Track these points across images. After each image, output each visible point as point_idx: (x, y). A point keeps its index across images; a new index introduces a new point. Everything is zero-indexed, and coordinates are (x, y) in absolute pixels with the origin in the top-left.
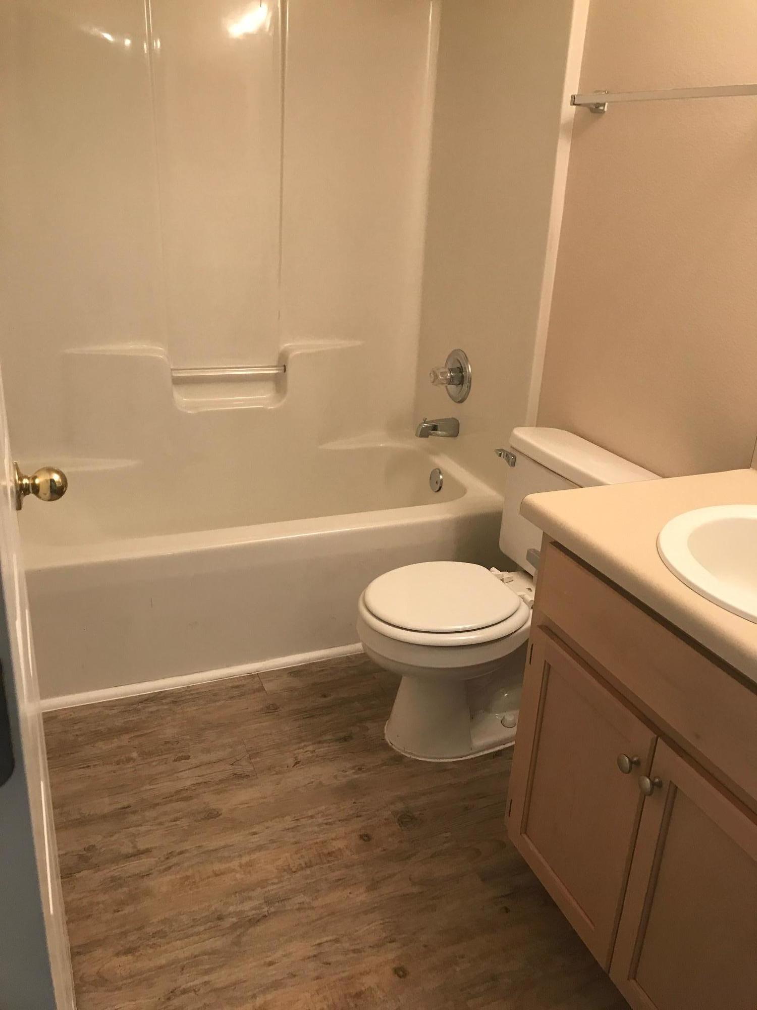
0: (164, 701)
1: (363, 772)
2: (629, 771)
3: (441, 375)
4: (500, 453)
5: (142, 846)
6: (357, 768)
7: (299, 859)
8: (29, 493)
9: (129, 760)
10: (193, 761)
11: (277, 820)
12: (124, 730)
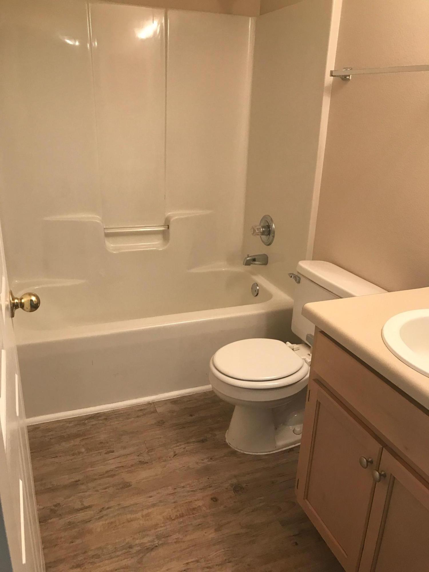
0: (100, 418)
1: (214, 461)
2: (367, 467)
3: (257, 230)
4: (291, 275)
5: (86, 504)
6: (210, 458)
7: (176, 512)
8: (19, 307)
9: (79, 453)
10: (116, 454)
11: (164, 488)
12: (77, 436)
